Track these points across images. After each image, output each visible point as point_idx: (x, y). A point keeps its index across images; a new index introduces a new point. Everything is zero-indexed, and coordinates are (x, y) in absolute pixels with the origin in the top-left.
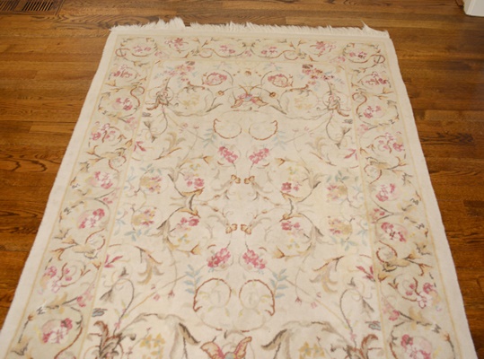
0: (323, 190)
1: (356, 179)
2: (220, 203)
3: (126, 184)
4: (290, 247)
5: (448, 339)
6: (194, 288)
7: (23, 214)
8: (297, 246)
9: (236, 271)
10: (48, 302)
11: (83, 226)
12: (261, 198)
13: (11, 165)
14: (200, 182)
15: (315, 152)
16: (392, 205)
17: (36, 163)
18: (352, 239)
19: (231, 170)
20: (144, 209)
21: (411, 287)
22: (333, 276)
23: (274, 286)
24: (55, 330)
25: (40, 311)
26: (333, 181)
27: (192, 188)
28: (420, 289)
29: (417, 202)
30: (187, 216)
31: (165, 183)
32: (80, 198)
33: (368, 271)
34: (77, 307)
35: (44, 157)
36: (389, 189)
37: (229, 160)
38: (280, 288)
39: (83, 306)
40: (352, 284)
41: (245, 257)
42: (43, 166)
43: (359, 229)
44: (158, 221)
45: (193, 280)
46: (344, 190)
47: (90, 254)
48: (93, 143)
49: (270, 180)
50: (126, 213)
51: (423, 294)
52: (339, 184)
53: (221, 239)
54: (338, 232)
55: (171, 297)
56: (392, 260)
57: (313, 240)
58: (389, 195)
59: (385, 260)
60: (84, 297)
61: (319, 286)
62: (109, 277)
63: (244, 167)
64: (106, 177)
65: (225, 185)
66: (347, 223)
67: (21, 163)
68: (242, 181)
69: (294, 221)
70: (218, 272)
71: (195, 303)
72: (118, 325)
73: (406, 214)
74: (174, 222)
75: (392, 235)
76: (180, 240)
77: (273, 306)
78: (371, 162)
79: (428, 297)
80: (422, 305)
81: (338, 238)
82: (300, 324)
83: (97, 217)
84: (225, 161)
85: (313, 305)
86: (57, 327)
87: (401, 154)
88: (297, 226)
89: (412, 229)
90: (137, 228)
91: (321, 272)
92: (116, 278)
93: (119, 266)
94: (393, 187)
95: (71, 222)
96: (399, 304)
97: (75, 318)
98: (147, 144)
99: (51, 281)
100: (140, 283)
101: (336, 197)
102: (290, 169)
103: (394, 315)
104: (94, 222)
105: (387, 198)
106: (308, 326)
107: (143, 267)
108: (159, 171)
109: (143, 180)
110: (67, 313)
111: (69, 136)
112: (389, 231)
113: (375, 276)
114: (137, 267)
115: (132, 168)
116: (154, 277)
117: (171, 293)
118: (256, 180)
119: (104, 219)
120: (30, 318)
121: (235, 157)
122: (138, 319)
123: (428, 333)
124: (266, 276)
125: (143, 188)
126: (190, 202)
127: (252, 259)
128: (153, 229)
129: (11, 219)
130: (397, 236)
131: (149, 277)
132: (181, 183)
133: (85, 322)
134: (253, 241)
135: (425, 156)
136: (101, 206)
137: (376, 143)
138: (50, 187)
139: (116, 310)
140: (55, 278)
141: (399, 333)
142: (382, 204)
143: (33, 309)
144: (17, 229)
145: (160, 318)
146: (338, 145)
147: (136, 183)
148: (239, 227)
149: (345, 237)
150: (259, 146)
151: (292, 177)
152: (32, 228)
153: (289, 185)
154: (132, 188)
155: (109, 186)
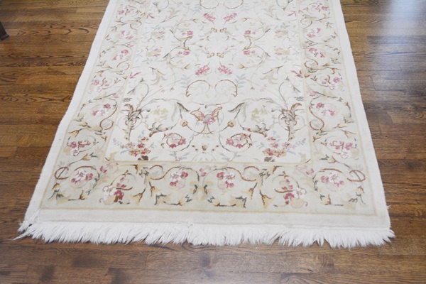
0: (272, 33)
1: (294, 27)
2: (204, 43)
3: (142, 36)
4: (248, 63)
5: (347, 104)
6: (187, 86)
7: (75, 56)
8: (253, 62)
9: (213, 76)
10: (95, 97)
11: (115, 59)
12: (230, 39)
13: (65, 31)
14: (191, 33)
15: (268, 13)
16: (317, 39)
17: (82, 29)
18: (289, 57)
19: (211, 25)
20: (154, 48)
21: (326, 79)
22: (275, 76)
23: (237, 82)
24: (100, 110)
25: (90, 102)
26: (279, 28)
27: (186, 36)
28: (331, 80)
29: (334, 37)
30: (182, 51)
31: (168, 35)
32: (112, 45)
33: (299, 73)
34: (113, 98)
35: (88, 26)
36: (316, 31)
37: (210, 20)
38: (241, 83)
39: (117, 97)
40: (287, 79)
41: (219, 69)
42: (87, 30)
43: (294, 52)
44: (163, 54)
45: (186, 82)
46: (286, 32)
47: (121, 73)
48: (119, 16)
49: (237, 29)
50: (142, 51)
51: (333, 83)
52: (283, 29)
53: (204, 61)
54: (281, 54)
55: (172, 91)
56: (315, 66)
57: (264, 59)
58: (316, 34)
59: (310, 67)
60: (117, 93)
61: (266, 81)
62: (132, 83)
63: (220, 24)
64: (129, 33)
65: (207, 33)
66: (286, 49)
67: (72, 30)
68: (218, 31)
69: (251, 50)
70: (202, 77)
71: (187, 92)
72: (139, 105)
73: (326, 43)
74: (173, 54)
75: (316, 54)
76: (178, 62)
77: (236, 92)
78: (306, 18)
79: (337, 84)
80: (332, 88)
81: (280, 57)
82: (253, 100)
83: (124, 54)
84: (208, 21)
85: (262, 90)
86: (101, 108)
87: (326, 12)
88: (253, 52)
89: (330, 51)
90: (150, 58)
91: (268, 74)
92: (137, 83)
93: (139, 77)
94: (319, 30)
95: (107, 58)
96: (317, 88)
97: (112, 103)
98: (155, 14)
99: (96, 87)
100: (152, 85)
101: (280, 37)
102: (251, 23)
103: (313, 94)
104: (121, 57)
105: (314, 36)
106: (258, 100)
107: (155, 77)
108: (163, 28)
109: (153, 34)
110: (107, 101)
111: (103, 14)
112: (314, 52)
113: (302, 75)
114: (150, 77)
115: (146, 28)
116: (161, 82)
117: (172, 89)
118: (227, 30)
119: (128, 55)
120: (84, 105)
121: (214, 18)
122: (151, 102)
123: (335, 102)
124: (232, 78)
125: (153, 38)
126: (184, 43)
127: (224, 70)
128: (160, 58)
129: (67, 59)
130: (319, 55)
131: (158, 81)
132: (178, 34)
133: (118, 105)
134: (225, 61)
135: (344, 13)
136: (126, 48)
137: (310, 7)
138: (92, 41)
139: (138, 99)
140: (98, 85)
141: (316, 102)
142: (310, 39)
143: (85, 101)
144: (72, 64)
145: (165, 101)
146: (284, 9)
147: (149, 36)
148: (216, 54)
149: (284, 56)
150: (230, 12)
151: (252, 27)
152: (82, 63)
153: (250, 32)
154: (146, 38)
155: (131, 38)
